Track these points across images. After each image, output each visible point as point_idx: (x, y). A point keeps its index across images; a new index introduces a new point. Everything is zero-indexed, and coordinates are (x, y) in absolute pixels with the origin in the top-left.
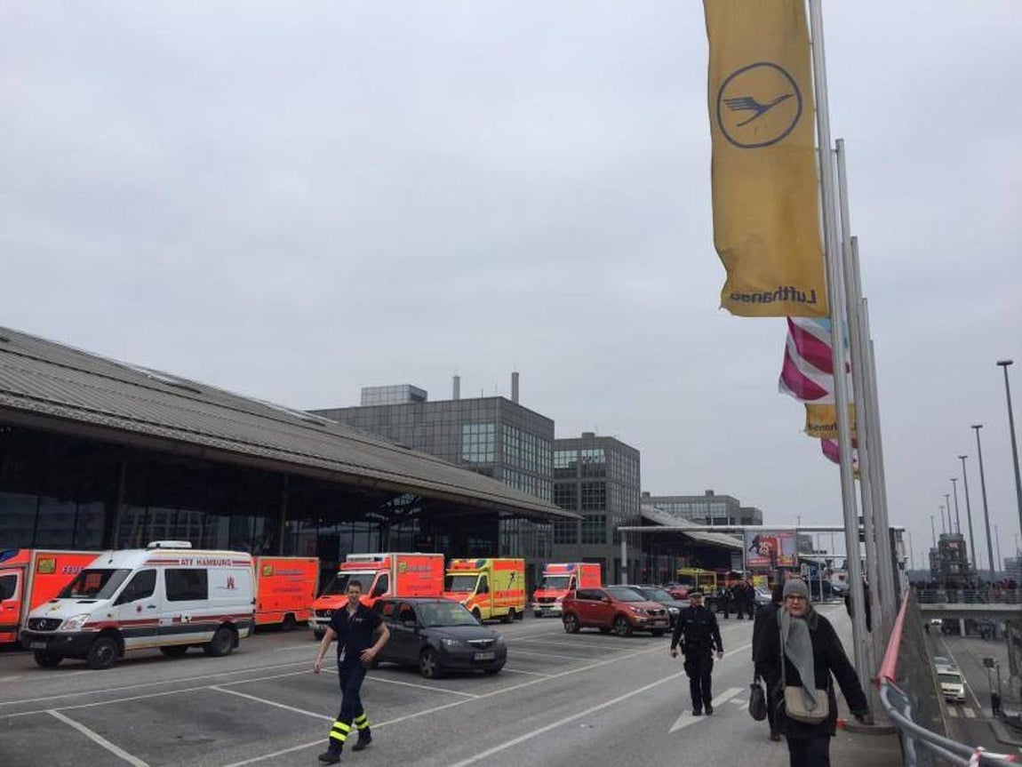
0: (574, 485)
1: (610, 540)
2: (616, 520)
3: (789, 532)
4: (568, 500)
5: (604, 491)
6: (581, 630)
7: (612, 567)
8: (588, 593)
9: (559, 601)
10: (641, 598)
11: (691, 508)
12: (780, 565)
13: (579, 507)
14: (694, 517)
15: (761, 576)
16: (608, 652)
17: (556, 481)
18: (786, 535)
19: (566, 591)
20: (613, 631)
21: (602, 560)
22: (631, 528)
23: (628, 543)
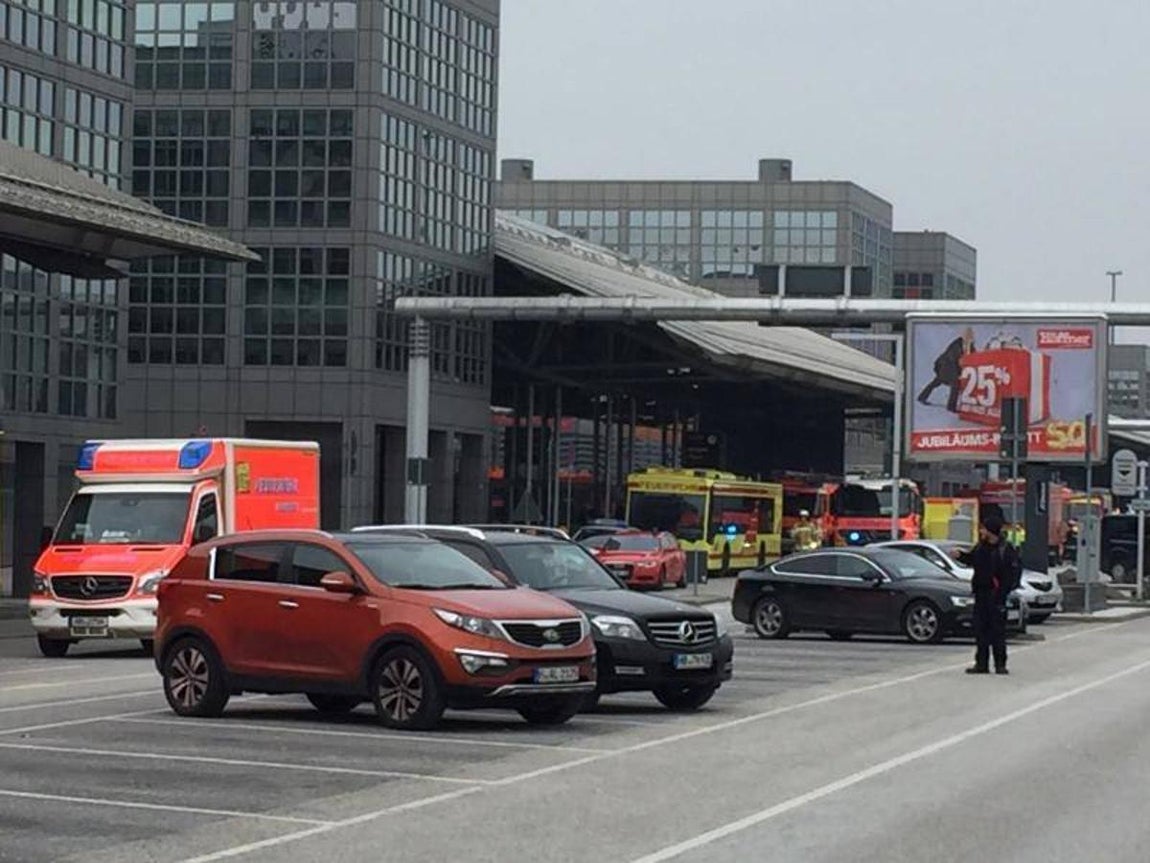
0: (220, 121)
1: (360, 349)
2: (387, 268)
3: (1082, 329)
4: (192, 183)
5: (343, 151)
6: (235, 702)
7: (367, 459)
8: (270, 556)
9: (146, 591)
10: (483, 576)
11: (696, 227)
12: (1033, 456)
13: (238, 211)
14: (708, 269)
15: (958, 503)
16: (344, 784)
17: (143, 100)
18: (1064, 337)
19: (174, 552)
20: (366, 707)
21: (326, 432)
22: (448, 302)
23: (437, 364)
